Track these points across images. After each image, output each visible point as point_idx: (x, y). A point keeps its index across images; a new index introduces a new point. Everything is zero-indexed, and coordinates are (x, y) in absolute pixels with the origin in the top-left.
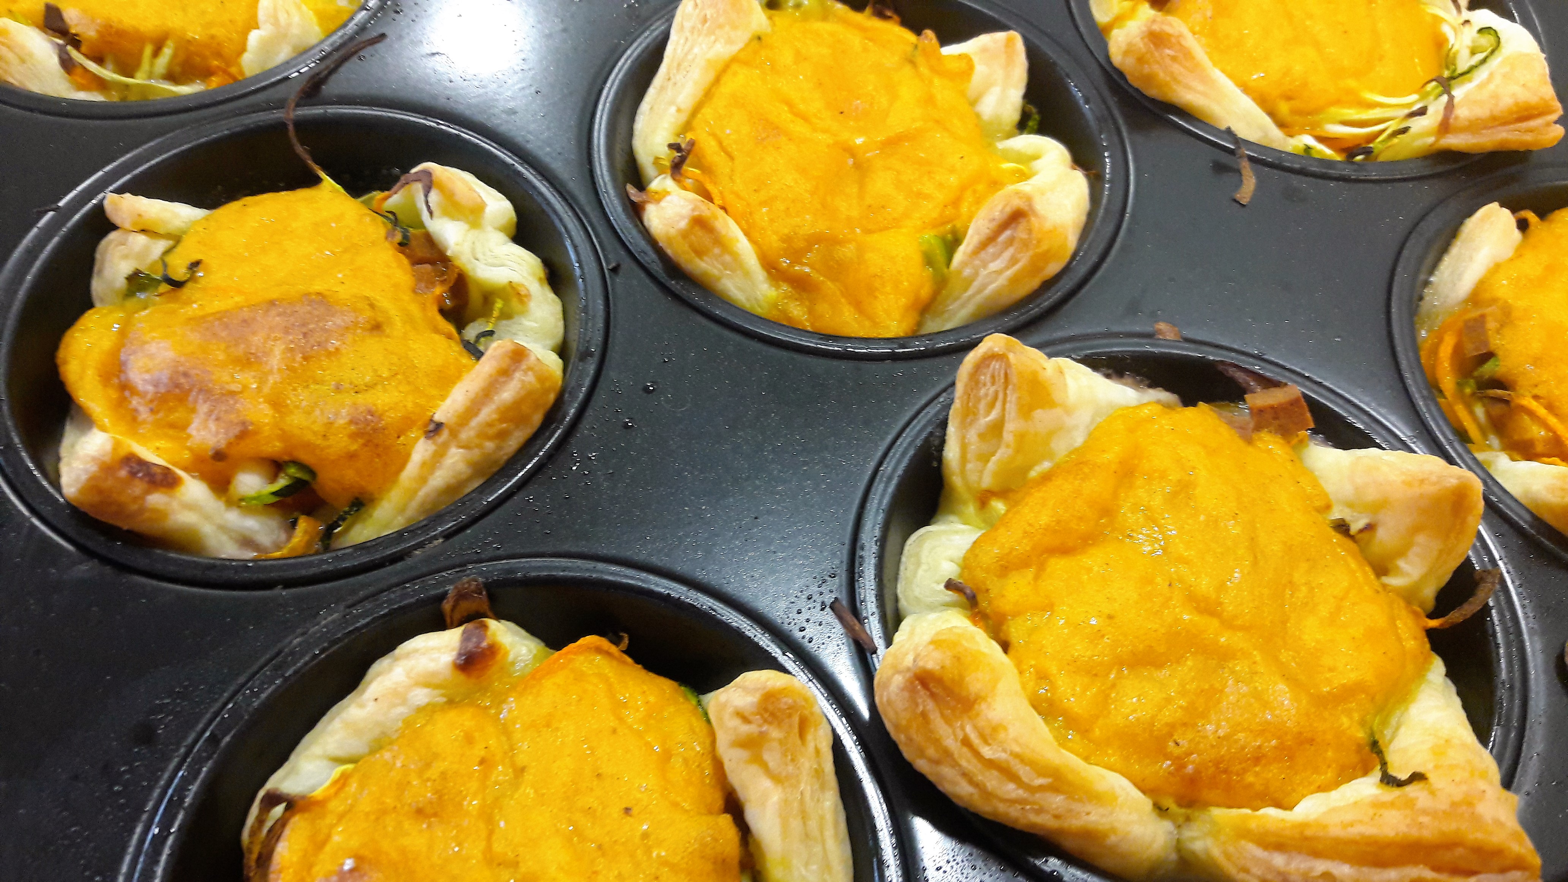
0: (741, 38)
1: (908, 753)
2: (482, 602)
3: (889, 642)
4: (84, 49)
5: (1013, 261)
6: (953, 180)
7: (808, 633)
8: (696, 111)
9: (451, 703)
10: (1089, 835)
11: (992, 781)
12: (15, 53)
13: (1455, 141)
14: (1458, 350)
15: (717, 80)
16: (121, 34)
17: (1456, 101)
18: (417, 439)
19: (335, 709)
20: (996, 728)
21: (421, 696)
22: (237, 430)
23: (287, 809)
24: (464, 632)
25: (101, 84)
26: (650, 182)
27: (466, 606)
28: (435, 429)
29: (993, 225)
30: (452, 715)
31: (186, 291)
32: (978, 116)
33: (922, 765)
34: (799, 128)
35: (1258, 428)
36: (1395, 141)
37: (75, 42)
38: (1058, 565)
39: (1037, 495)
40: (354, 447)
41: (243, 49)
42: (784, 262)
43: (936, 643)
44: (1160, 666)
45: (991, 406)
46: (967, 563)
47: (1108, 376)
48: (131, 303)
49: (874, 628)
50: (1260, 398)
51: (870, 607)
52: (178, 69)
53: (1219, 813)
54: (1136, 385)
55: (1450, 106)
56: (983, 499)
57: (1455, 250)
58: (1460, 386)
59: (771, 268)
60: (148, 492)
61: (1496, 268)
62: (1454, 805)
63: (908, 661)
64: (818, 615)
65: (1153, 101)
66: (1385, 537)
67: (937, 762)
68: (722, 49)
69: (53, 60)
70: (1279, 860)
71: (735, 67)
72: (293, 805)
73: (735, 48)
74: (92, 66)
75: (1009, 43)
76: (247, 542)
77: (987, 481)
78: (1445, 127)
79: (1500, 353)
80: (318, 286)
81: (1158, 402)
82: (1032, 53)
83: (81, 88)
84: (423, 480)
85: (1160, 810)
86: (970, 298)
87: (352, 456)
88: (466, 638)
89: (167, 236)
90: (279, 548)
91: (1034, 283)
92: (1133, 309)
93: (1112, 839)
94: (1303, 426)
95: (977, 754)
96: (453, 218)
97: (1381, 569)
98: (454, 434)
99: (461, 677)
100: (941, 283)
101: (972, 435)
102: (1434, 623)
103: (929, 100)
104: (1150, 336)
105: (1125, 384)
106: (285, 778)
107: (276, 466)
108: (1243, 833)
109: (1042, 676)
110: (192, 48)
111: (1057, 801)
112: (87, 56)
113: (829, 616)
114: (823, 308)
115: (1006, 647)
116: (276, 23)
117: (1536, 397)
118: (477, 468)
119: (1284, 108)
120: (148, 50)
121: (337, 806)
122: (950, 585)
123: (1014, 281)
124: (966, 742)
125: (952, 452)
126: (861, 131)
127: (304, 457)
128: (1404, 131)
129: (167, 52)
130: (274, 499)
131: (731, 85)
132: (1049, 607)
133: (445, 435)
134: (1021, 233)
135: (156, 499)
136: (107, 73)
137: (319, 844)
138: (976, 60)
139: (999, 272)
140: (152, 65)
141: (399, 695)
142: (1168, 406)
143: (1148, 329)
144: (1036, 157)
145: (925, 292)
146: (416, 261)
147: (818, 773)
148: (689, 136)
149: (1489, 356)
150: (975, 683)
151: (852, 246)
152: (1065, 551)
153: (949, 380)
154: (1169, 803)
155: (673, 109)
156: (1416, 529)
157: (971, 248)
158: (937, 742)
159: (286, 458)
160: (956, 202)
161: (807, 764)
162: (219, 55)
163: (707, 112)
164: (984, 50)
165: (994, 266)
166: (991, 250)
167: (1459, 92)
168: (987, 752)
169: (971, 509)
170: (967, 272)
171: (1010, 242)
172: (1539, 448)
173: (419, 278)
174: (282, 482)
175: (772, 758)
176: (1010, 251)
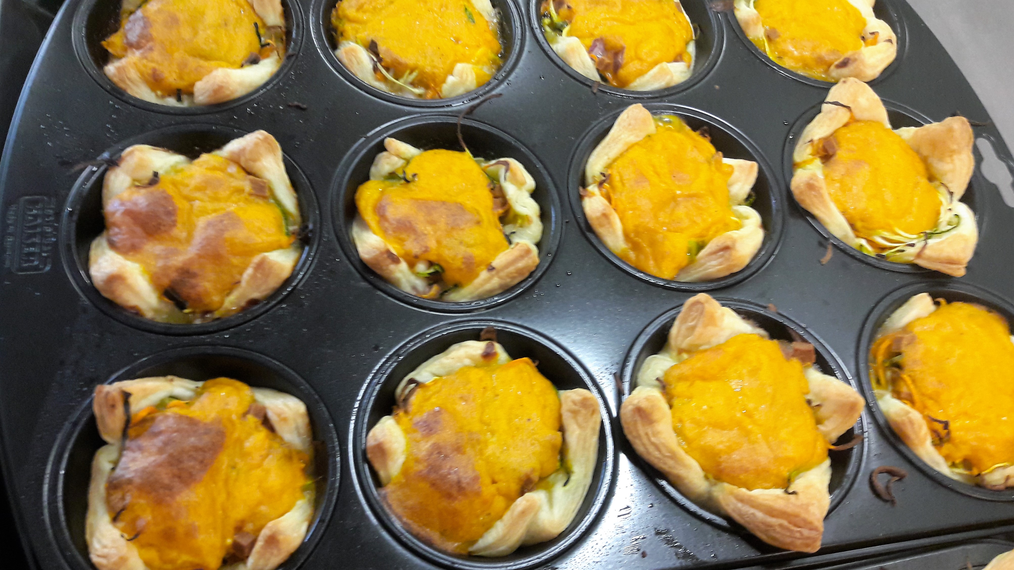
0: (643, 135)
1: (626, 432)
2: (494, 336)
3: (630, 394)
4: (383, 64)
5: (720, 264)
6: (710, 220)
7: (603, 381)
8: (615, 160)
9: (476, 367)
10: (679, 477)
11: (651, 449)
12: (356, 60)
13: (921, 262)
14: (889, 347)
15: (627, 150)
16: (400, 64)
17: (928, 245)
18: (483, 270)
19: (436, 357)
20: (658, 433)
21: (467, 362)
22: (424, 249)
23: (416, 386)
24: (487, 345)
25: (385, 80)
26: (589, 185)
27: (488, 336)
28: (491, 269)
29: (717, 248)
30: (476, 370)
31: (411, 186)
32: (729, 191)
33: (630, 437)
34: (655, 179)
35: (793, 356)
36: (898, 254)
37: (380, 60)
38: (699, 384)
39: (699, 356)
40: (463, 267)
41: (444, 81)
42: (632, 235)
43: (647, 399)
44: (724, 429)
45: (693, 320)
46: (667, 373)
47: (744, 318)
48: (388, 183)
49: (626, 386)
50: (798, 345)
51: (627, 378)
52: (416, 82)
53: (726, 485)
54: (753, 326)
55: (924, 247)
56: (681, 351)
57: (905, 307)
58: (884, 362)
59: (627, 236)
60: (391, 264)
61: (918, 319)
62: (802, 505)
63: (635, 402)
64: (607, 376)
65: (803, 209)
66: (823, 412)
67: (635, 437)
68: (632, 139)
69: (370, 66)
70: (740, 505)
71: (636, 147)
72: (418, 384)
73: (638, 139)
74: (384, 71)
75: (752, 167)
76: (414, 288)
77: (684, 345)
78: (919, 255)
79: (904, 354)
80: (460, 199)
81: (759, 334)
82: (761, 172)
83: (377, 80)
84: (482, 285)
85: (706, 478)
86: (701, 271)
87: (460, 270)
88: (488, 346)
89: (404, 159)
90: (425, 293)
91: (727, 273)
92: (762, 295)
93: (686, 481)
94: (810, 361)
95: (649, 439)
96: (513, 183)
97: (819, 422)
98: (498, 272)
99: (482, 360)
100: (692, 261)
101: (684, 328)
102: (832, 447)
103: (711, 181)
104: (765, 307)
105: (748, 323)
106: (416, 374)
107: (431, 264)
108: (732, 493)
109: (681, 421)
110: (425, 76)
111: (671, 462)
112: (383, 67)
113: (611, 377)
114: (642, 257)
115: (671, 407)
116: (461, 77)
117: (910, 376)
118: (501, 286)
119: (859, 224)
120: (408, 72)
121: (433, 389)
122: (658, 379)
123: (719, 271)
124: (647, 434)
125: (674, 331)
126: (680, 188)
127: (443, 264)
128: (903, 251)
129: (415, 74)
130: (427, 276)
131: (632, 154)
132: (690, 398)
133: (494, 272)
134: (727, 254)
135: (392, 267)
136: (389, 76)
137: (427, 399)
138: (736, 169)
139: (715, 266)
140: (407, 77)
141: (460, 359)
142: (762, 337)
143: (765, 305)
144: (747, 218)
145: (684, 263)
146: (495, 197)
147: (594, 429)
148: (609, 172)
149: (899, 354)
150: (656, 416)
151: (661, 235)
152: (704, 379)
153: (680, 303)
154: (710, 476)
155: (606, 157)
156: (835, 412)
157: (706, 253)
158: (637, 431)
159: (436, 263)
160: (708, 229)
161: (591, 424)
162: (434, 81)
163: (619, 162)
164: (740, 166)
165: (714, 263)
166: (714, 256)
167: (930, 242)
168: (653, 439)
169: (674, 354)
170: (703, 261)
171: (722, 256)
172: (903, 396)
173: (495, 203)
174: (431, 271)
175: (580, 419)
176: (720, 260)
